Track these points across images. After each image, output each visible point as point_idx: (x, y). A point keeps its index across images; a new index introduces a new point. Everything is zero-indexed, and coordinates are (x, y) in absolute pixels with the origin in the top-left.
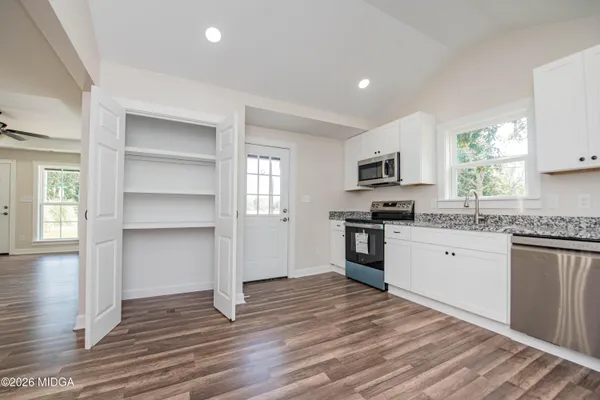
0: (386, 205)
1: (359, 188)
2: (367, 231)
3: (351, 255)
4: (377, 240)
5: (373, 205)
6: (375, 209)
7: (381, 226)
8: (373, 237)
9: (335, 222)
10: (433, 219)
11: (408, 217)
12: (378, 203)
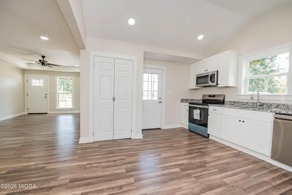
0: (210, 96)
1: (196, 88)
2: (200, 109)
3: (191, 120)
4: (205, 113)
5: (203, 96)
6: (204, 98)
7: (207, 107)
8: (203, 112)
9: (184, 104)
10: (234, 104)
11: (221, 103)
12: (206, 95)
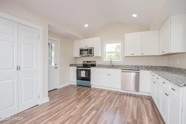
0: (87, 62)
1: (80, 56)
2: (85, 70)
3: (79, 78)
4: (88, 73)
5: (83, 62)
6: (84, 63)
7: (89, 69)
11: (94, 65)
12: (85, 61)
